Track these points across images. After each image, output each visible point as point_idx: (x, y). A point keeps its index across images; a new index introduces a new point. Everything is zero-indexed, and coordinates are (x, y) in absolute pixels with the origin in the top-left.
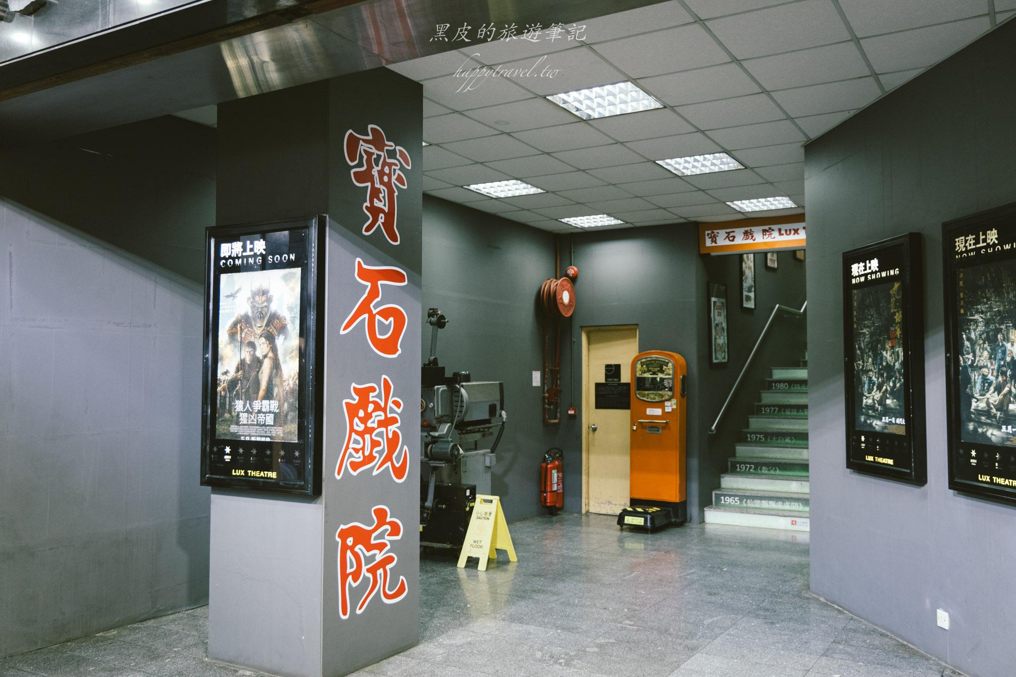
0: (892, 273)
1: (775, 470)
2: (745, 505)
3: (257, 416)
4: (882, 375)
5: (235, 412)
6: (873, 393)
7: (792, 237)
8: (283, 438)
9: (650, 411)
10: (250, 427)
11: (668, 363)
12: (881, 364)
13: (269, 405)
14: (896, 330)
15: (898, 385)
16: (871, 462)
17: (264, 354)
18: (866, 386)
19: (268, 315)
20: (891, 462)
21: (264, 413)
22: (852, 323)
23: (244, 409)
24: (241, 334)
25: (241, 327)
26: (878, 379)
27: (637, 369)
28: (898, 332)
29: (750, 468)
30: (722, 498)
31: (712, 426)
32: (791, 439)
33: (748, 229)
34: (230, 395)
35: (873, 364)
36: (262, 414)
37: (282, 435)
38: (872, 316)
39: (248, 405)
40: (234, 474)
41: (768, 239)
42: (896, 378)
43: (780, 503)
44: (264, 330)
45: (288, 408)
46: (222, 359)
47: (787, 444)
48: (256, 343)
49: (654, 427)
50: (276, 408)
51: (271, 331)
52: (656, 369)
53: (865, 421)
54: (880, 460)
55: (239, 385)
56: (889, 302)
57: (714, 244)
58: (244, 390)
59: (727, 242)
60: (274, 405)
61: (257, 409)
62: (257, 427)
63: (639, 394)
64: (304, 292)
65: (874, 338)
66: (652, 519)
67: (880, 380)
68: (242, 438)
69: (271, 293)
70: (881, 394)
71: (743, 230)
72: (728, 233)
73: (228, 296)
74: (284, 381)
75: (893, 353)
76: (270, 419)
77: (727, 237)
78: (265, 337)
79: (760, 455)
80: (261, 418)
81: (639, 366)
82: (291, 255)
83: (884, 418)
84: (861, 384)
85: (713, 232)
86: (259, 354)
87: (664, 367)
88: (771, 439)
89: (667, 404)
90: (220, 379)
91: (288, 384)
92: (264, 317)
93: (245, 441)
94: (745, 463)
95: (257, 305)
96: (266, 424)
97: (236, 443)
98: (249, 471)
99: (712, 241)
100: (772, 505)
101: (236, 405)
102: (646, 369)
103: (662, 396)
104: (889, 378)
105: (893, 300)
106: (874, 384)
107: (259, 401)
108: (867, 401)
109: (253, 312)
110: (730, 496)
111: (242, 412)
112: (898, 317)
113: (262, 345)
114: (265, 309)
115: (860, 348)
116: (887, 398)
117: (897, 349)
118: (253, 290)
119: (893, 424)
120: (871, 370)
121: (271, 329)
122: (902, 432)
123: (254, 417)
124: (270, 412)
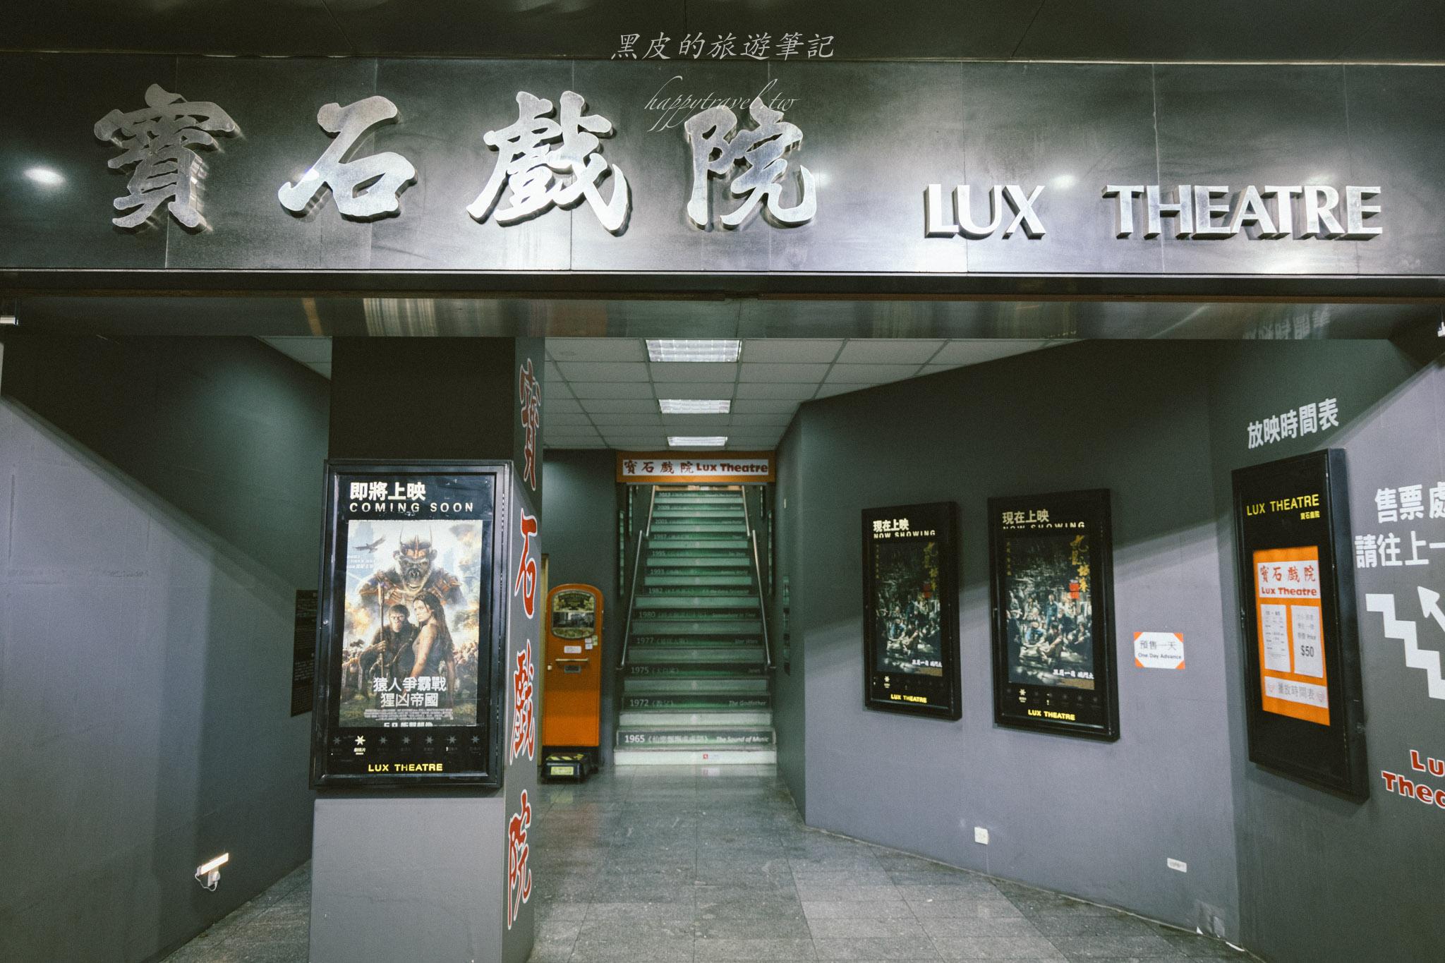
0: (926, 533)
1: (670, 703)
2: (650, 742)
3: (410, 696)
4: (913, 623)
5: (373, 693)
6: (901, 638)
7: (710, 473)
8: (453, 722)
9: (568, 649)
10: (399, 710)
11: (589, 597)
12: (912, 612)
13: (431, 682)
14: (931, 584)
15: (933, 632)
16: (897, 700)
17: (421, 620)
18: (892, 632)
19: (429, 574)
20: (924, 700)
21: (420, 692)
22: (874, 574)
23: (389, 687)
24: (383, 595)
25: (382, 587)
26: (907, 626)
27: (555, 604)
28: (934, 586)
29: (645, 702)
30: (627, 737)
31: (621, 661)
32: (676, 670)
33: (667, 461)
34: (364, 671)
35: (901, 612)
36: (417, 694)
37: (452, 718)
38: (900, 570)
39: (395, 683)
40: (370, 770)
41: (686, 473)
42: (931, 626)
43: (686, 737)
44: (422, 591)
45: (461, 685)
46: (351, 626)
47: (671, 675)
48: (409, 607)
49: (572, 666)
50: (442, 686)
51: (433, 592)
52: (576, 604)
53: (890, 663)
54: (911, 699)
55: (381, 658)
56: (922, 558)
57: (631, 474)
58: (388, 665)
59: (645, 473)
60: (439, 682)
61: (410, 687)
62: (410, 710)
63: (556, 631)
64: (488, 549)
65: (903, 589)
66: (581, 768)
67: (910, 627)
68: (386, 725)
69: (434, 547)
70: (911, 639)
71: (662, 462)
72: (647, 464)
73: (361, 548)
74: (456, 653)
75: (927, 603)
76: (432, 700)
77: (646, 467)
78: (423, 601)
79: (653, 688)
80: (417, 698)
81: (556, 600)
82: (467, 504)
83: (914, 661)
84: (884, 629)
85: (631, 462)
86: (413, 619)
87: (585, 602)
88: (656, 671)
89: (587, 641)
90: (347, 652)
91: (462, 657)
92: (421, 577)
93: (391, 729)
94: (639, 698)
95: (410, 561)
96: (426, 705)
97: (374, 732)
98: (397, 766)
99: (630, 471)
100: (678, 740)
101: (374, 684)
102: (564, 604)
103: (582, 632)
104: (921, 626)
105: (927, 557)
106: (902, 630)
107: (413, 678)
108: (893, 644)
109: (403, 569)
110: (635, 734)
111: (384, 692)
112: (933, 573)
113: (418, 610)
114: (425, 567)
115: (883, 597)
116: (919, 643)
117: (932, 601)
118: (404, 542)
119: (926, 667)
120: (897, 618)
121: (434, 590)
122: (939, 673)
123: (406, 697)
124: (432, 691)
